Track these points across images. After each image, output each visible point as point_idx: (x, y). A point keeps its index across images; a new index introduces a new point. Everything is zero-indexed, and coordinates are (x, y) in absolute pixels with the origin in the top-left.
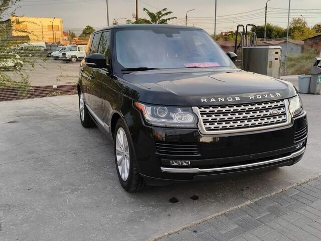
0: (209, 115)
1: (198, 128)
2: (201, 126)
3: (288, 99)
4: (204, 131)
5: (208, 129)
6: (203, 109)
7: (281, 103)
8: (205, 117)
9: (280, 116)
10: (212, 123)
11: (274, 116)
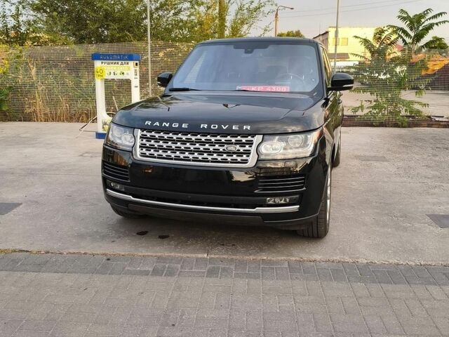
0: (149, 139)
1: (132, 152)
2: (135, 150)
3: (264, 135)
4: (136, 156)
5: (143, 155)
6: (145, 133)
7: (249, 138)
8: (144, 141)
9: (239, 154)
10: (148, 149)
11: (230, 153)
